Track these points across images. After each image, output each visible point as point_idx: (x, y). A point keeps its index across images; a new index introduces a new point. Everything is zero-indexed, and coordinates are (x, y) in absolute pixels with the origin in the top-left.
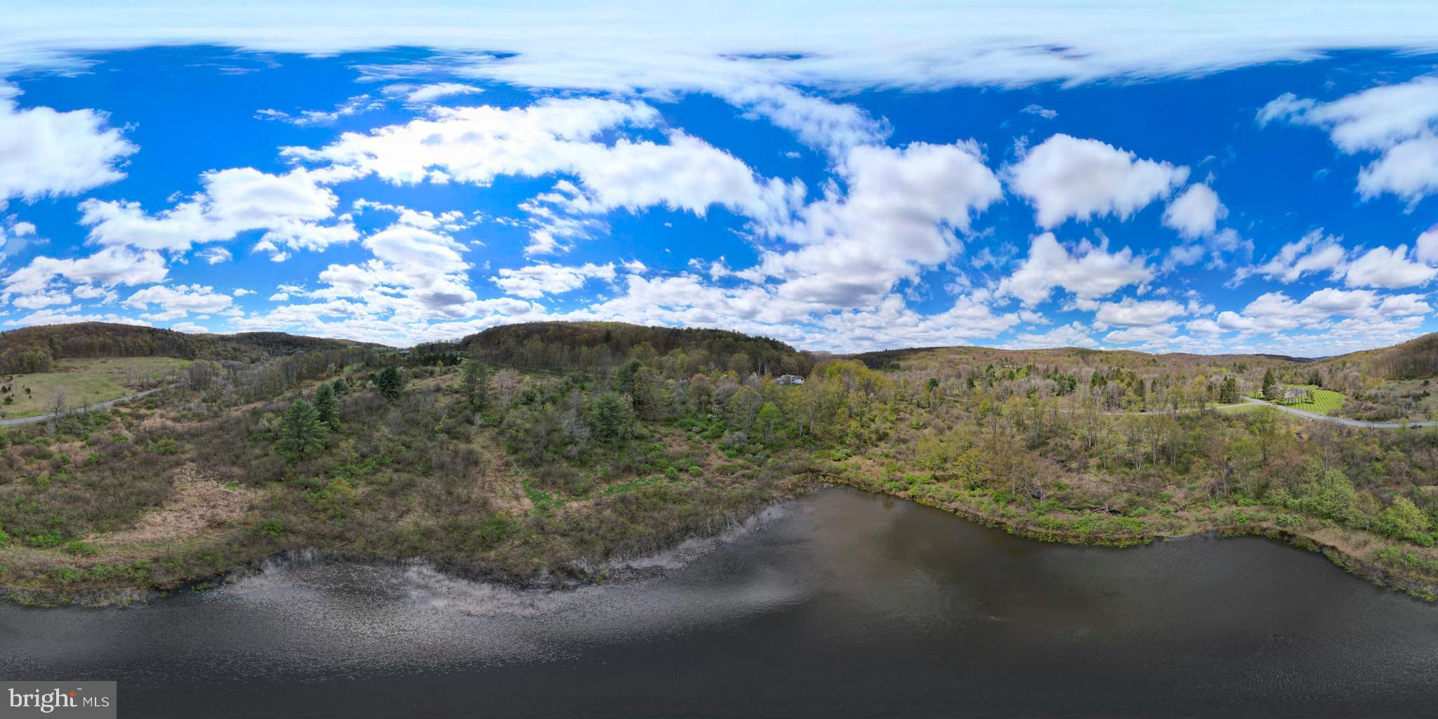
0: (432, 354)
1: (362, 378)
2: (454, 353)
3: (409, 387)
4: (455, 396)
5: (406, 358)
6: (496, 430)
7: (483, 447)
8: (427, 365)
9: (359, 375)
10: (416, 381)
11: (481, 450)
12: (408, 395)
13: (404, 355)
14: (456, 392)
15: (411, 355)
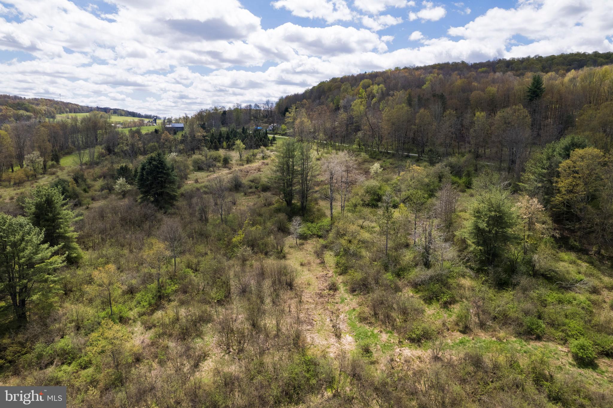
0: (224, 129)
1: (104, 176)
2: (262, 127)
3: (189, 184)
4: (264, 195)
5: (179, 136)
6: (321, 241)
7: (302, 265)
8: (216, 148)
9: (97, 170)
10: (200, 175)
11: (300, 268)
12: (189, 196)
13: (175, 131)
14: (266, 189)
15: (187, 130)
